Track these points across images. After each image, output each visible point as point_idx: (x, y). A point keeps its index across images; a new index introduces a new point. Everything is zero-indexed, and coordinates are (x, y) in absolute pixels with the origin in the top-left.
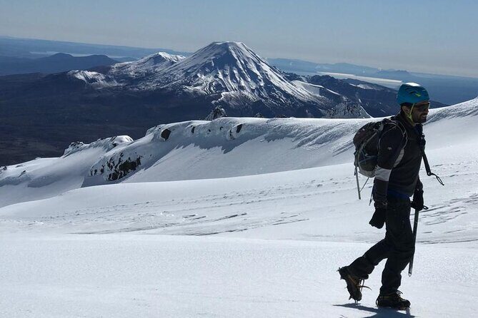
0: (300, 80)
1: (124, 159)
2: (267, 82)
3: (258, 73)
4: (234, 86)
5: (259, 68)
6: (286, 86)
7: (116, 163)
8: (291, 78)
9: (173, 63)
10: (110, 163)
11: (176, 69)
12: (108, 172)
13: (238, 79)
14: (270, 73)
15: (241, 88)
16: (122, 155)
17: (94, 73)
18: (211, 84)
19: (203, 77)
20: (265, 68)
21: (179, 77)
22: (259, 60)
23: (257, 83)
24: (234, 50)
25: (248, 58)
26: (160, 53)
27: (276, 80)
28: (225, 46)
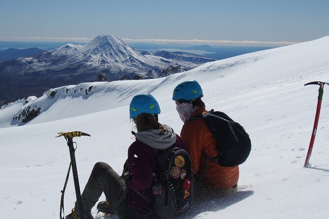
0: (149, 54)
1: (31, 110)
2: (131, 56)
3: (125, 52)
4: (113, 60)
5: (125, 49)
6: (142, 59)
7: (27, 112)
8: (144, 53)
9: (76, 49)
10: (24, 113)
11: (78, 53)
12: (22, 118)
13: (114, 56)
14: (132, 51)
15: (116, 61)
16: (29, 108)
17: (31, 58)
18: (99, 60)
19: (94, 57)
20: (129, 48)
21: (81, 57)
22: (125, 44)
23: (125, 57)
24: (110, 40)
25: (119, 44)
26: (68, 44)
27: (135, 55)
28: (105, 38)
